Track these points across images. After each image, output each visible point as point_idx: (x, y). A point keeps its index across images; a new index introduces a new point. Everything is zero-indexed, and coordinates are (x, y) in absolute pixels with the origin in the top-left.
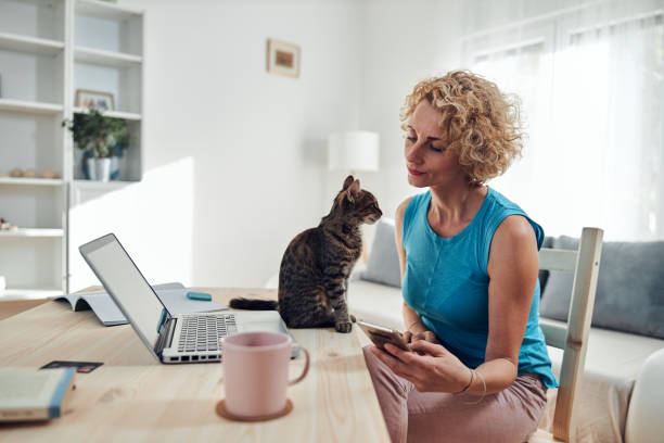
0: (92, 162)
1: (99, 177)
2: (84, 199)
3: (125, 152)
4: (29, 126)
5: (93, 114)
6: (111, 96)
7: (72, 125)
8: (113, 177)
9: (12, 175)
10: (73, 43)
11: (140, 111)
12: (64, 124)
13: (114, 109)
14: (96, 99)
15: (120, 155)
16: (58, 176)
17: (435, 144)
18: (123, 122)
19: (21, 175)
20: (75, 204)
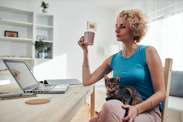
0: (40, 54)
1: (42, 57)
2: (38, 64)
3: (49, 51)
4: (25, 45)
5: (40, 41)
6: (46, 37)
7: (35, 44)
8: (45, 58)
9: (20, 57)
10: (36, 24)
11: (52, 40)
12: (33, 44)
13: (46, 40)
14: (42, 38)
15: (48, 52)
16: (31, 57)
17: (123, 26)
18: (48, 43)
19: (23, 57)
20: (35, 66)
